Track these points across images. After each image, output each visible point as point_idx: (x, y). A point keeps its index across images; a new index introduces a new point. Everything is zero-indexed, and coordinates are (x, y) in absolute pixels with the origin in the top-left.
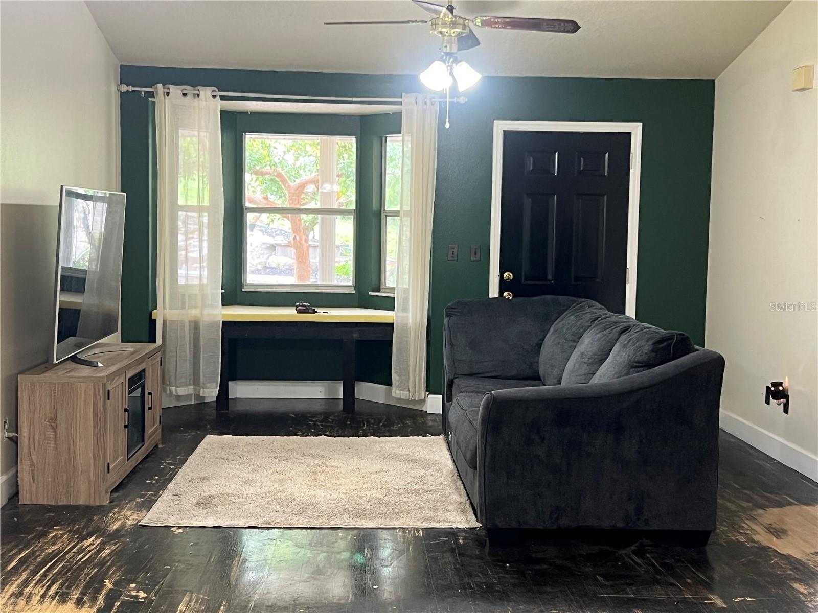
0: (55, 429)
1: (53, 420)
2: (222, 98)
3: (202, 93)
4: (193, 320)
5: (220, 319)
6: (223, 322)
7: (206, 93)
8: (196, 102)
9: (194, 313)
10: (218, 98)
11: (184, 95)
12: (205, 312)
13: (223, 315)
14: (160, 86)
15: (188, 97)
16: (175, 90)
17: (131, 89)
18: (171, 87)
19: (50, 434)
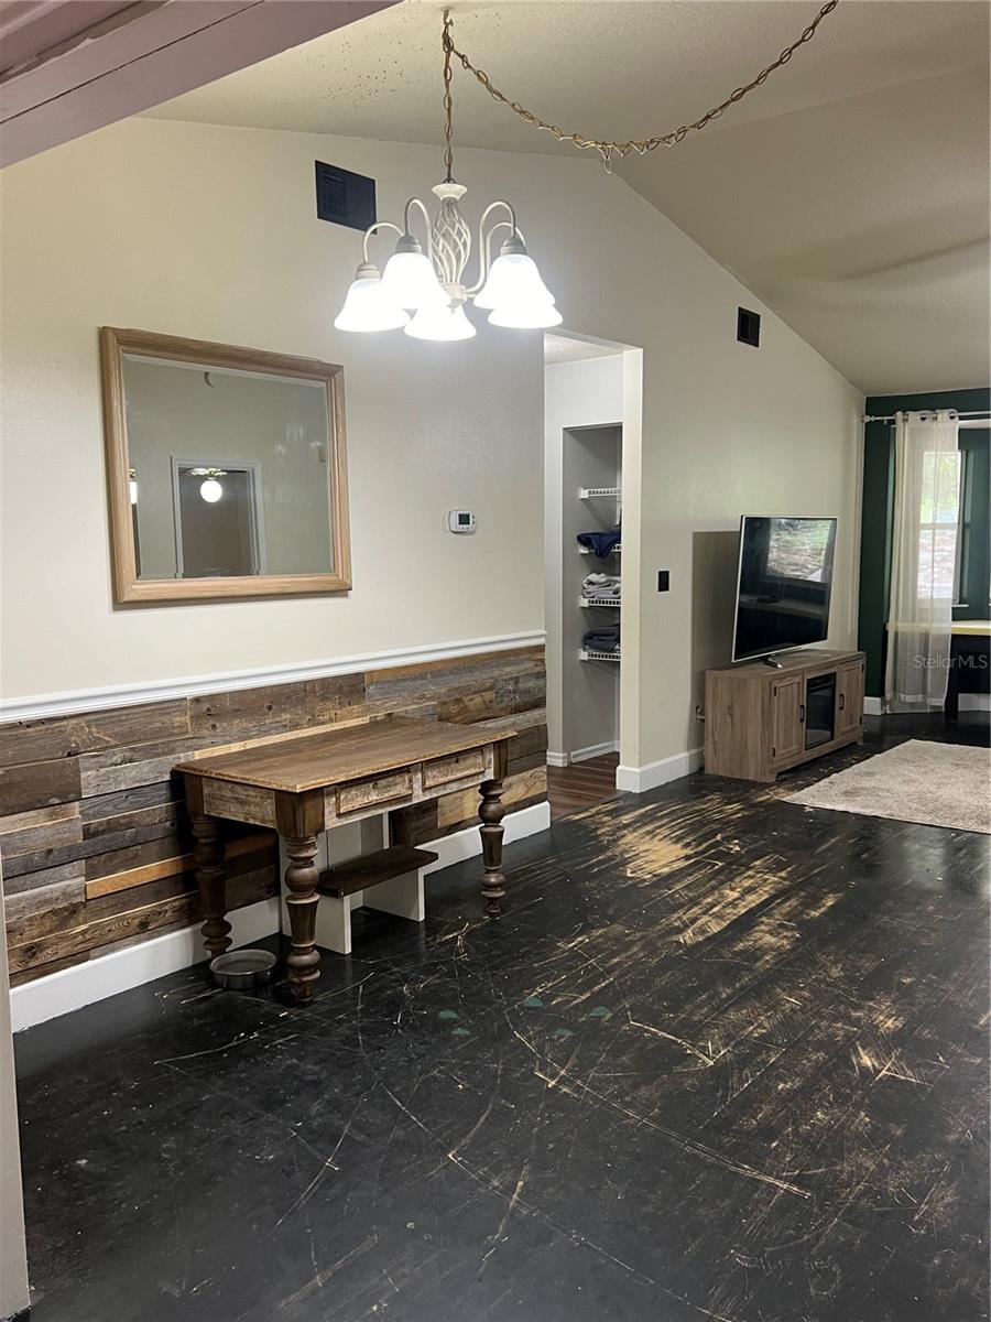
0: (732, 715)
1: (731, 708)
2: (961, 418)
3: (939, 416)
4: (923, 631)
5: (951, 632)
6: (953, 636)
7: (944, 415)
8: (934, 425)
9: (924, 626)
10: (957, 419)
11: (923, 419)
12: (935, 625)
13: (954, 629)
14: (899, 413)
15: (927, 421)
16: (914, 416)
17: (873, 419)
18: (910, 413)
19: (728, 719)
